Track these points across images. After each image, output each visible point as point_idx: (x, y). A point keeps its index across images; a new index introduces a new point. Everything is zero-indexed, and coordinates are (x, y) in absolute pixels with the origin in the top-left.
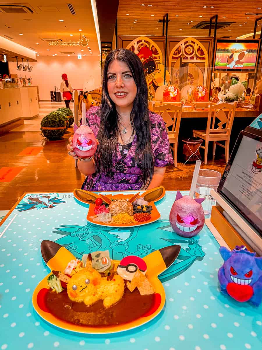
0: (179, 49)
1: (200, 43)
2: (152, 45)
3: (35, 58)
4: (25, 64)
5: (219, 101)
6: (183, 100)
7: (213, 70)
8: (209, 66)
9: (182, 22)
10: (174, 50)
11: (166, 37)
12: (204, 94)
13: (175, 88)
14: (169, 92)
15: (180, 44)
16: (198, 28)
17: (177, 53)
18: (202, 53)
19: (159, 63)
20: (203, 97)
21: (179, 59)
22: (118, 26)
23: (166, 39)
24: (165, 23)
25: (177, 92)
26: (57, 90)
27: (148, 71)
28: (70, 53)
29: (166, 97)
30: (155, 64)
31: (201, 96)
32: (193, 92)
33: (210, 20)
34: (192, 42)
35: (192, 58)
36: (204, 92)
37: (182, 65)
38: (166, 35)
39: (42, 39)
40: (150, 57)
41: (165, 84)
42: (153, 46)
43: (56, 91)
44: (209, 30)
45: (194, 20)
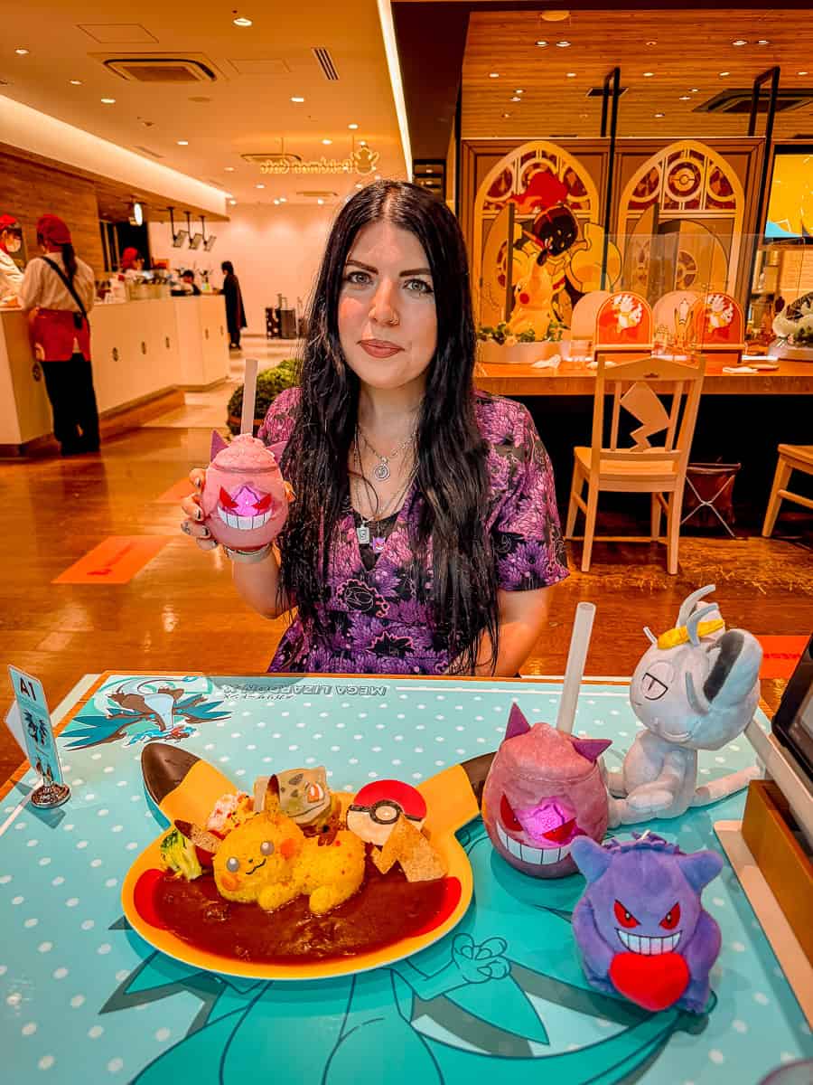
0: (652, 179)
1: (720, 157)
2: (566, 167)
3: (222, 211)
4: (196, 227)
5: (776, 341)
6: (658, 338)
7: (760, 242)
8: (745, 230)
9: (663, 94)
10: (634, 182)
11: (613, 140)
12: (729, 320)
13: (634, 299)
14: (617, 312)
15: (657, 163)
16: (717, 109)
17: (644, 191)
18: (726, 188)
19: (588, 220)
20: (724, 328)
21: (653, 207)
22: (463, 112)
23: (612, 147)
24: (611, 98)
25: (642, 312)
26: (284, 304)
27: (551, 248)
28: (324, 194)
29: (607, 329)
30: (574, 224)
31: (717, 326)
32: (692, 313)
33: (755, 82)
34: (693, 154)
35: (693, 205)
36: (729, 312)
37: (660, 225)
38: (613, 134)
39: (243, 156)
40: (560, 204)
41: (603, 288)
42: (570, 170)
43: (281, 305)
44: (749, 115)
45: (702, 85)
